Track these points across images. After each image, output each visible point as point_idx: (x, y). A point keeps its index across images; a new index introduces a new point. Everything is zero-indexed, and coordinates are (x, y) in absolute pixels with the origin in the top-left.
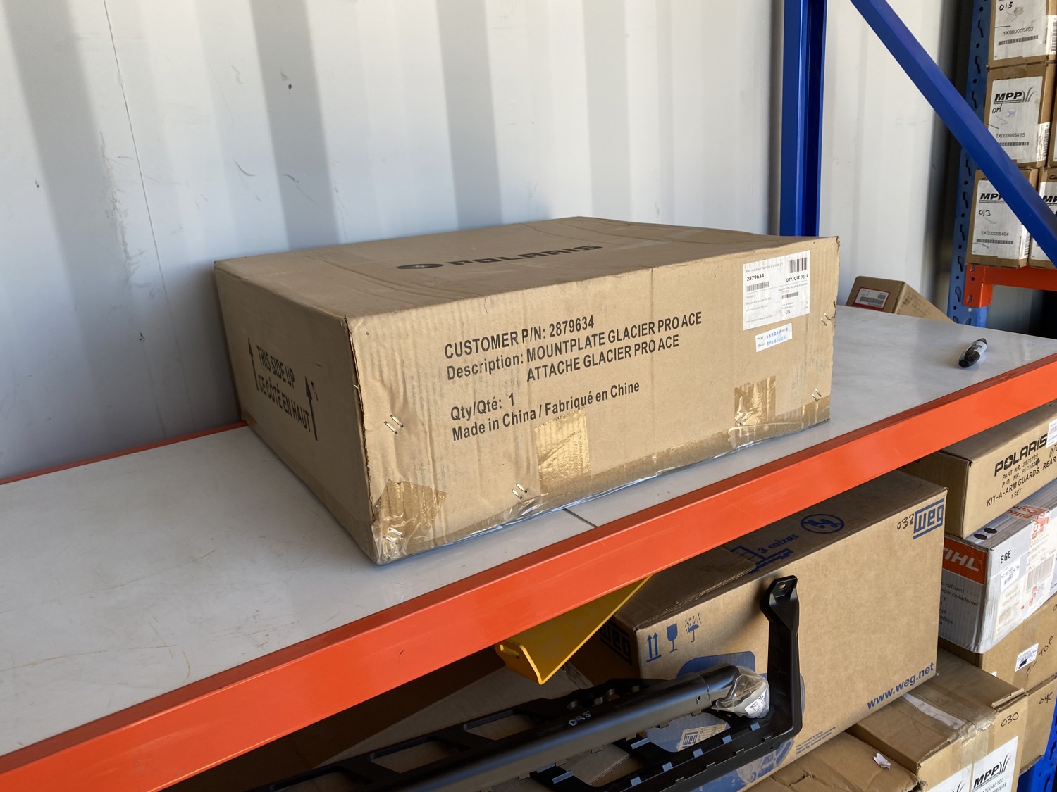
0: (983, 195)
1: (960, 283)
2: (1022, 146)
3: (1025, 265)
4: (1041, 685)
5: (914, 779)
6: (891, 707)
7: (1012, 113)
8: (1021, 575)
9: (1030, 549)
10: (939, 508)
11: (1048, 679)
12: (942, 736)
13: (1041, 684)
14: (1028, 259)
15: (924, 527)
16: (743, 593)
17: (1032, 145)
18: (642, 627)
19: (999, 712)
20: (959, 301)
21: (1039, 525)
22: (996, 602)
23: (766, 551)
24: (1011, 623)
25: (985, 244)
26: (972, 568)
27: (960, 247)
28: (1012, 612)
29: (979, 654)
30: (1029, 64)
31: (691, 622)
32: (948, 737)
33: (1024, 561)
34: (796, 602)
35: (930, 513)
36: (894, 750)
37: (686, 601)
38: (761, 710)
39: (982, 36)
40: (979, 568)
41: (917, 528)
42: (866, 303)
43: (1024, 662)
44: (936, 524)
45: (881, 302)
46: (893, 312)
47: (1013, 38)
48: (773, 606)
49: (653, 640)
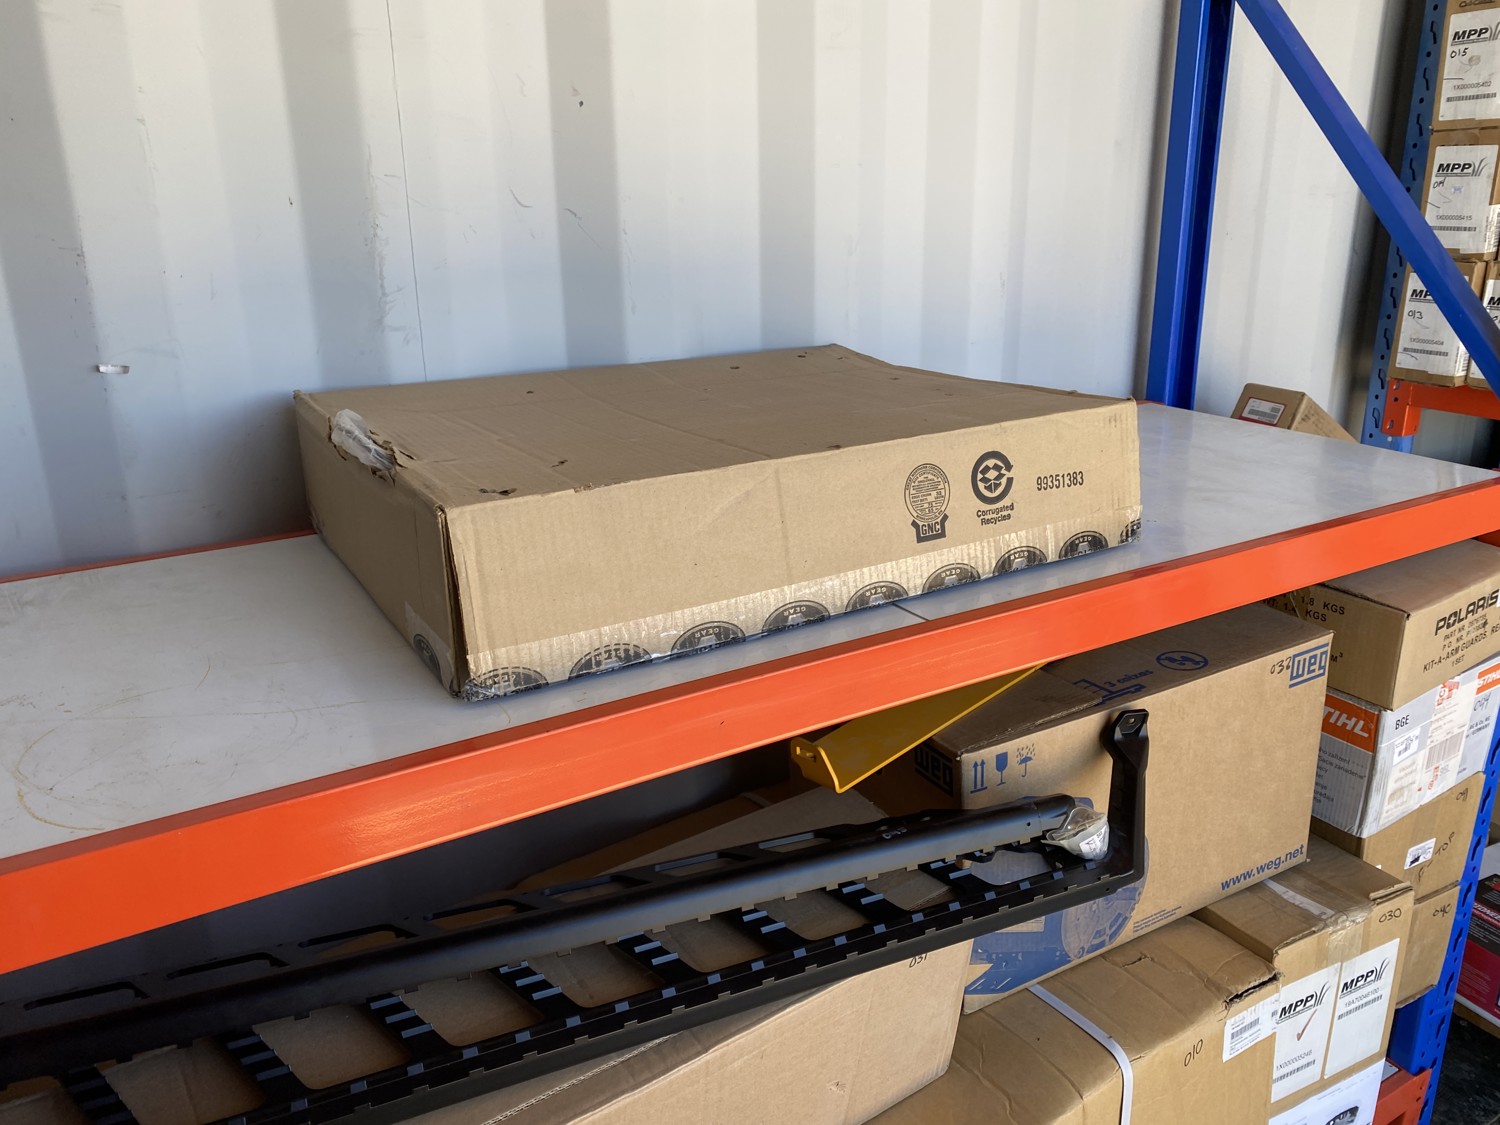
0: (1415, 291)
1: (1379, 404)
2: (1467, 233)
3: (1462, 384)
4: (1436, 893)
5: (1270, 969)
6: (1248, 893)
7: (1458, 189)
8: (1420, 748)
9: (1434, 718)
10: (1322, 654)
11: (1446, 887)
12: (1307, 924)
13: (1437, 891)
14: (1466, 376)
15: (1302, 675)
16: (1088, 726)
17: (1480, 232)
18: (967, 751)
19: (1378, 904)
20: (1377, 427)
21: (1447, 690)
22: (1387, 776)
23: (1114, 685)
24: (1403, 807)
25: (1413, 354)
26: (1360, 733)
27: (1382, 357)
28: (1406, 793)
29: (1360, 840)
30: (1483, 129)
31: (1024, 752)
32: (1315, 925)
33: (1425, 730)
34: (1146, 740)
35: (1311, 658)
36: (1248, 935)
37: (1019, 730)
38: (1098, 851)
39: (1428, 89)
40: (1370, 734)
41: (1295, 674)
42: (1256, 418)
43: (1417, 859)
44: (1317, 673)
45: (1274, 417)
46: (1289, 428)
47: (1465, 95)
48: (1119, 742)
49: (979, 768)
